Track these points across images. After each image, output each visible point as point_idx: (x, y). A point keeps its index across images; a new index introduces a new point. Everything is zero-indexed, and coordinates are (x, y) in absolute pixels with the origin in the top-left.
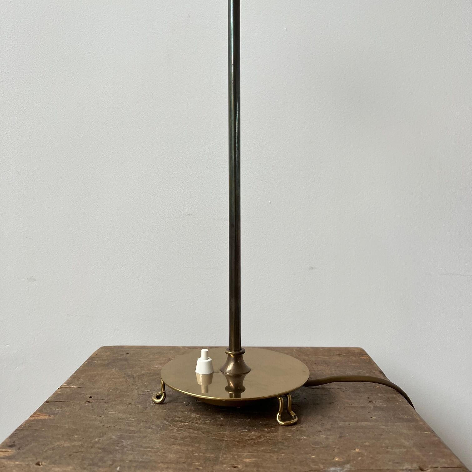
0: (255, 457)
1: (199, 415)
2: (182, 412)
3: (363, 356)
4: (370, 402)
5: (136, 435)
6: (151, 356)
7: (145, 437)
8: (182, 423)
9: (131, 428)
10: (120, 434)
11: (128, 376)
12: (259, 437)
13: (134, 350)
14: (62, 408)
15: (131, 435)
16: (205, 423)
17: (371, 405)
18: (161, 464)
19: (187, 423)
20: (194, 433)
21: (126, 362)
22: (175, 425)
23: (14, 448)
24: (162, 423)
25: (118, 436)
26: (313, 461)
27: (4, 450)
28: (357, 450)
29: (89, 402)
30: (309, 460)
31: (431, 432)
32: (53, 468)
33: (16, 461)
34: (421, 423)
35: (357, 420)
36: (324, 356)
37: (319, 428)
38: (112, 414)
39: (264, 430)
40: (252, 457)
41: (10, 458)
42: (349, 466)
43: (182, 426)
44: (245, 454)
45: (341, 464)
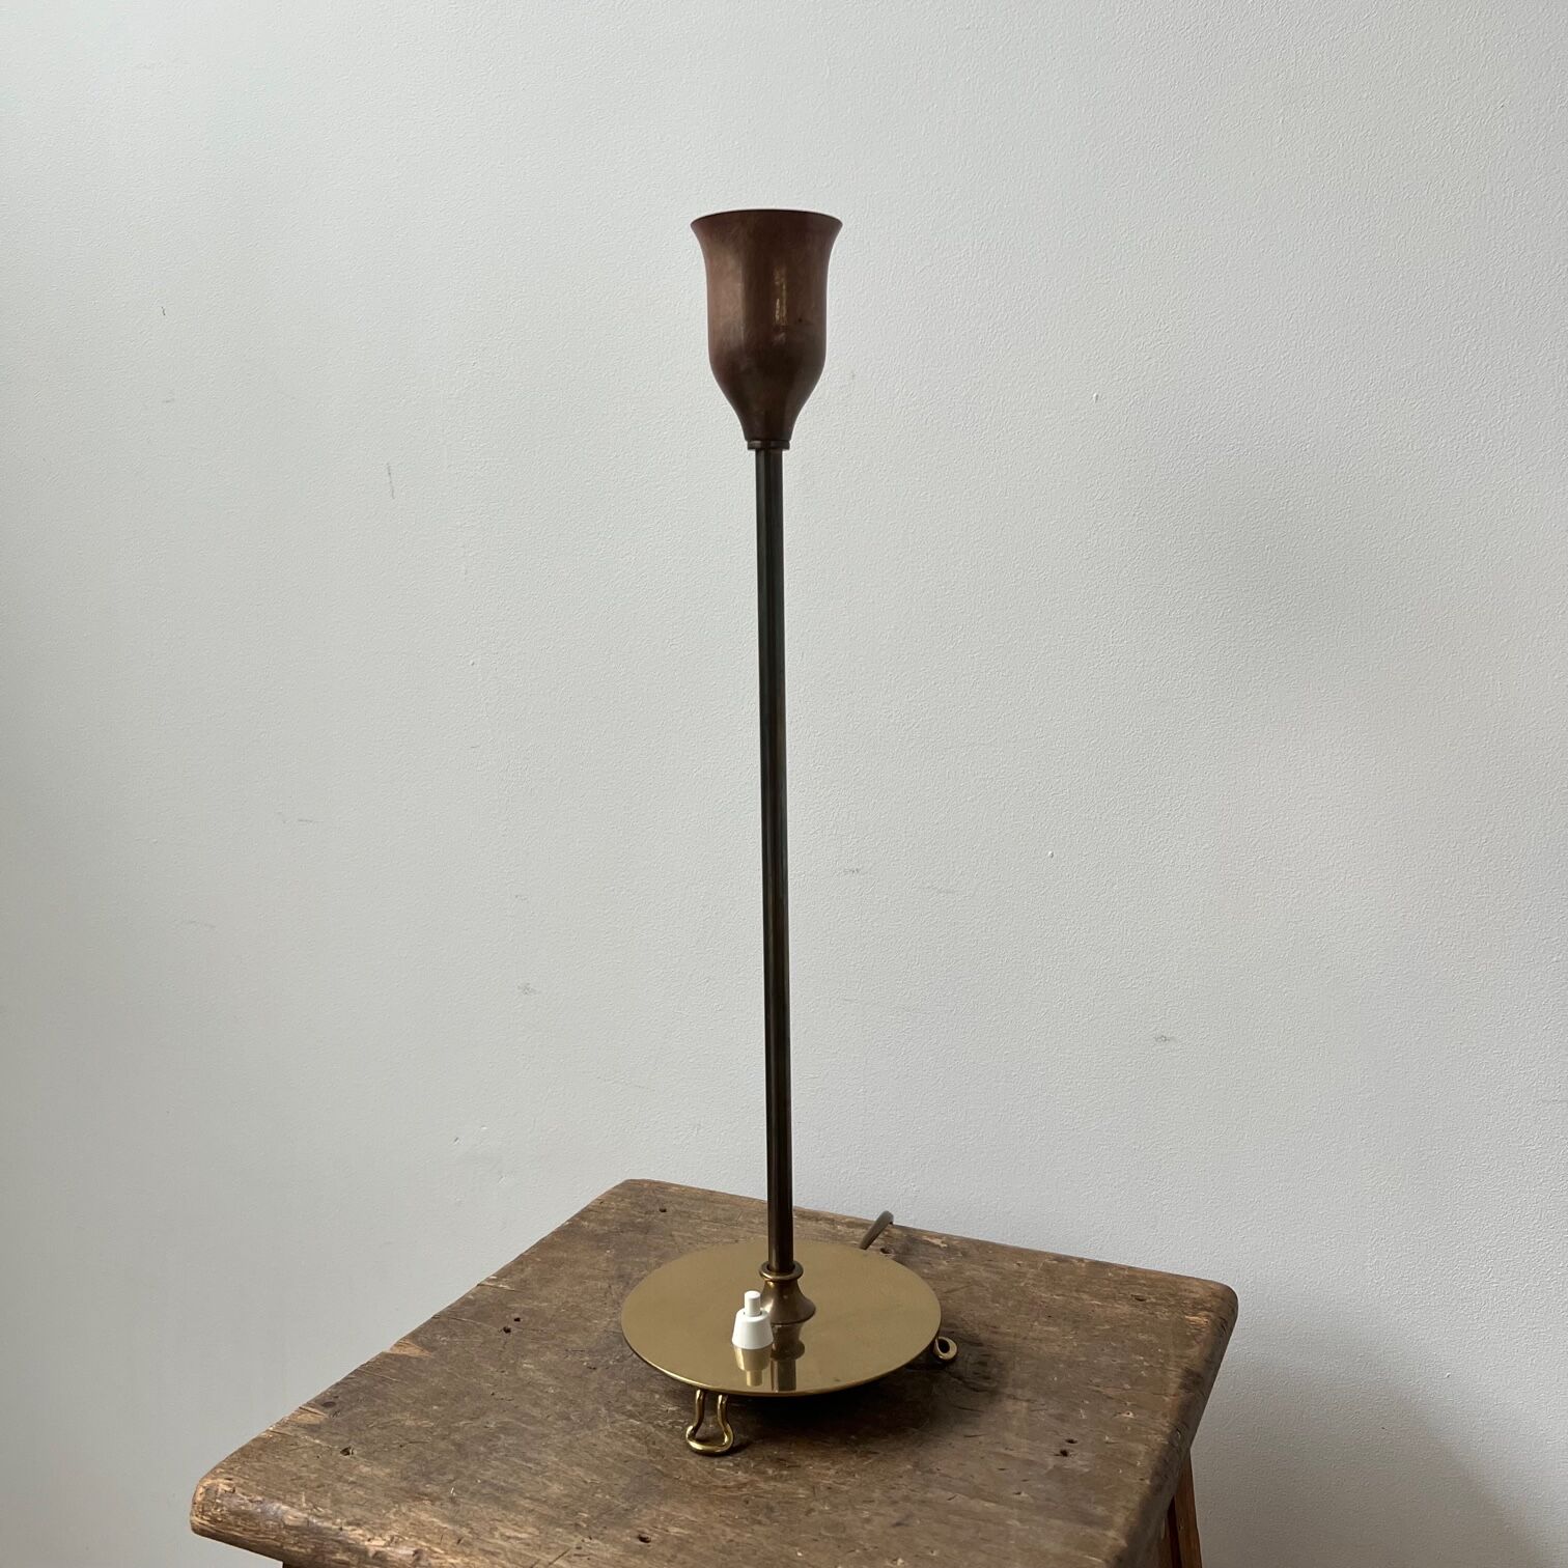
0: (695, 1526)
1: (674, 1409)
3: (1195, 1316)
4: (1063, 1453)
5: (532, 1428)
6: (704, 1227)
7: (544, 1436)
8: (631, 1420)
9: (535, 1412)
10: (507, 1420)
12: (741, 1486)
13: (683, 1203)
14: (453, 1335)
15: (524, 1426)
17: (1053, 1462)
18: (527, 1501)
19: (638, 1423)
20: (633, 1448)
21: (640, 1237)
22: (613, 1422)
23: (329, 1410)
24: (596, 1410)
25: (501, 1423)
27: (313, 1410)
29: (507, 1331)
30: (784, 1560)
31: (1107, 1561)
32: (361, 1466)
33: (318, 1438)
34: (1111, 1533)
35: (977, 1493)
36: (1096, 1295)
37: (877, 1494)
38: (527, 1370)
39: (765, 1473)
40: (690, 1525)
41: (312, 1429)
43: (623, 1428)
44: (684, 1516)
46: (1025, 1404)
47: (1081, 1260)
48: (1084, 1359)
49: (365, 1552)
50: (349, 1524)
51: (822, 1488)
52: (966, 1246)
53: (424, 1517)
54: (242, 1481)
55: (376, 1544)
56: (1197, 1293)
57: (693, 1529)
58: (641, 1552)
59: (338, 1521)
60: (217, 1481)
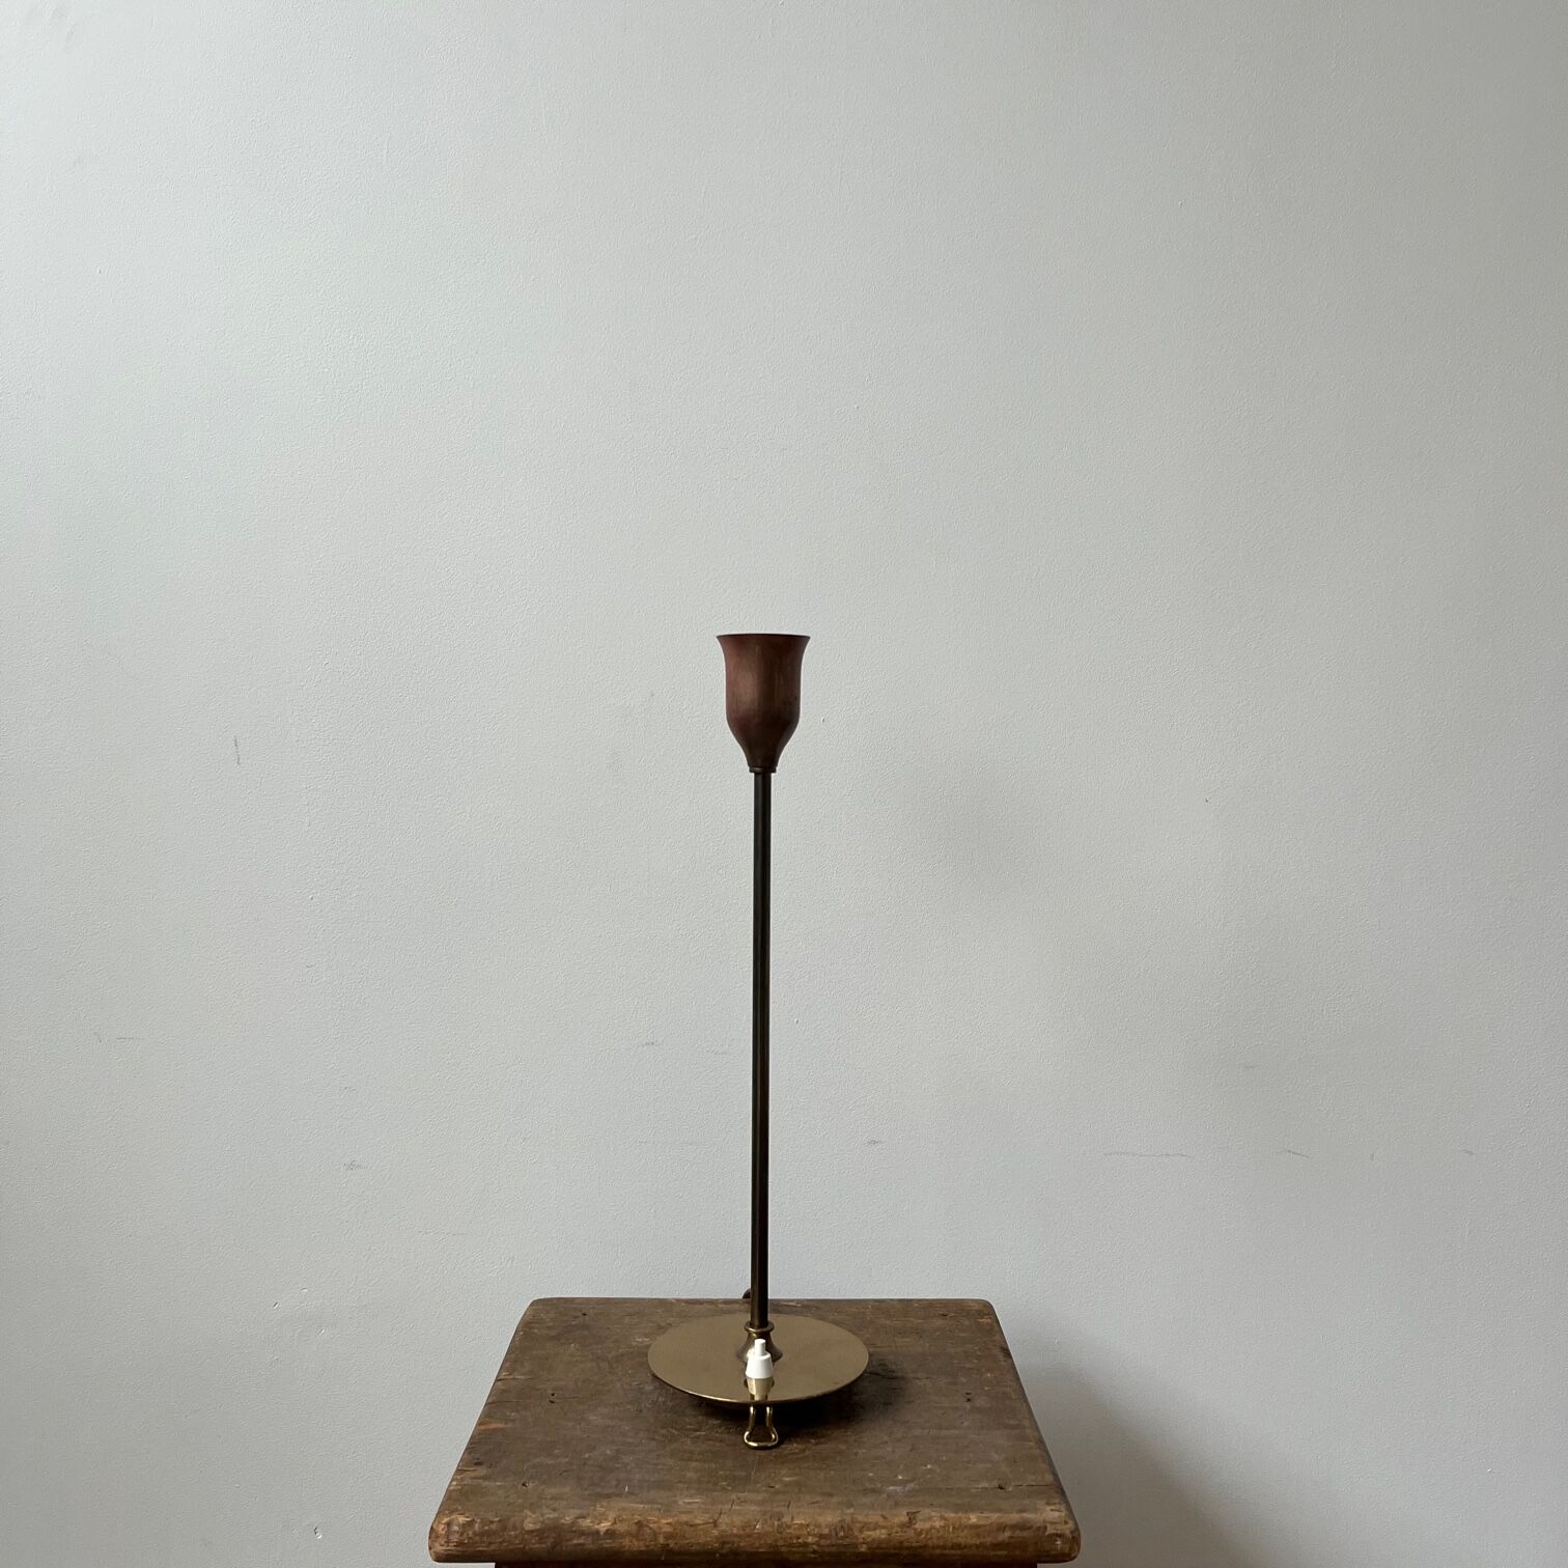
0: (796, 1475)
3: (983, 1319)
4: (969, 1400)
5: (637, 1448)
6: (627, 1320)
8: (697, 1433)
9: (630, 1440)
10: (615, 1448)
11: (598, 1358)
12: (804, 1451)
13: (593, 1308)
14: (518, 1411)
15: (630, 1448)
17: (968, 1406)
18: (679, 1484)
19: (704, 1433)
21: (586, 1333)
22: (687, 1436)
23: (484, 1467)
24: (669, 1432)
25: (613, 1450)
26: (871, 1480)
27: (470, 1469)
28: (929, 1466)
29: (552, 1402)
30: (865, 1478)
31: (1034, 1444)
32: (546, 1490)
33: (496, 1482)
34: (1026, 1431)
35: (941, 1427)
36: (917, 1317)
37: (886, 1438)
38: (595, 1420)
39: (811, 1443)
40: (793, 1475)
41: (485, 1478)
42: (912, 1485)
43: (698, 1437)
44: (784, 1472)
45: (903, 1483)
46: (926, 1381)
47: (894, 1300)
48: (938, 1352)
49: (598, 1532)
50: (577, 1518)
52: (813, 1304)
53: (623, 1505)
55: (604, 1526)
56: (972, 1307)
58: (778, 1492)
59: (567, 1518)
60: (453, 1517)
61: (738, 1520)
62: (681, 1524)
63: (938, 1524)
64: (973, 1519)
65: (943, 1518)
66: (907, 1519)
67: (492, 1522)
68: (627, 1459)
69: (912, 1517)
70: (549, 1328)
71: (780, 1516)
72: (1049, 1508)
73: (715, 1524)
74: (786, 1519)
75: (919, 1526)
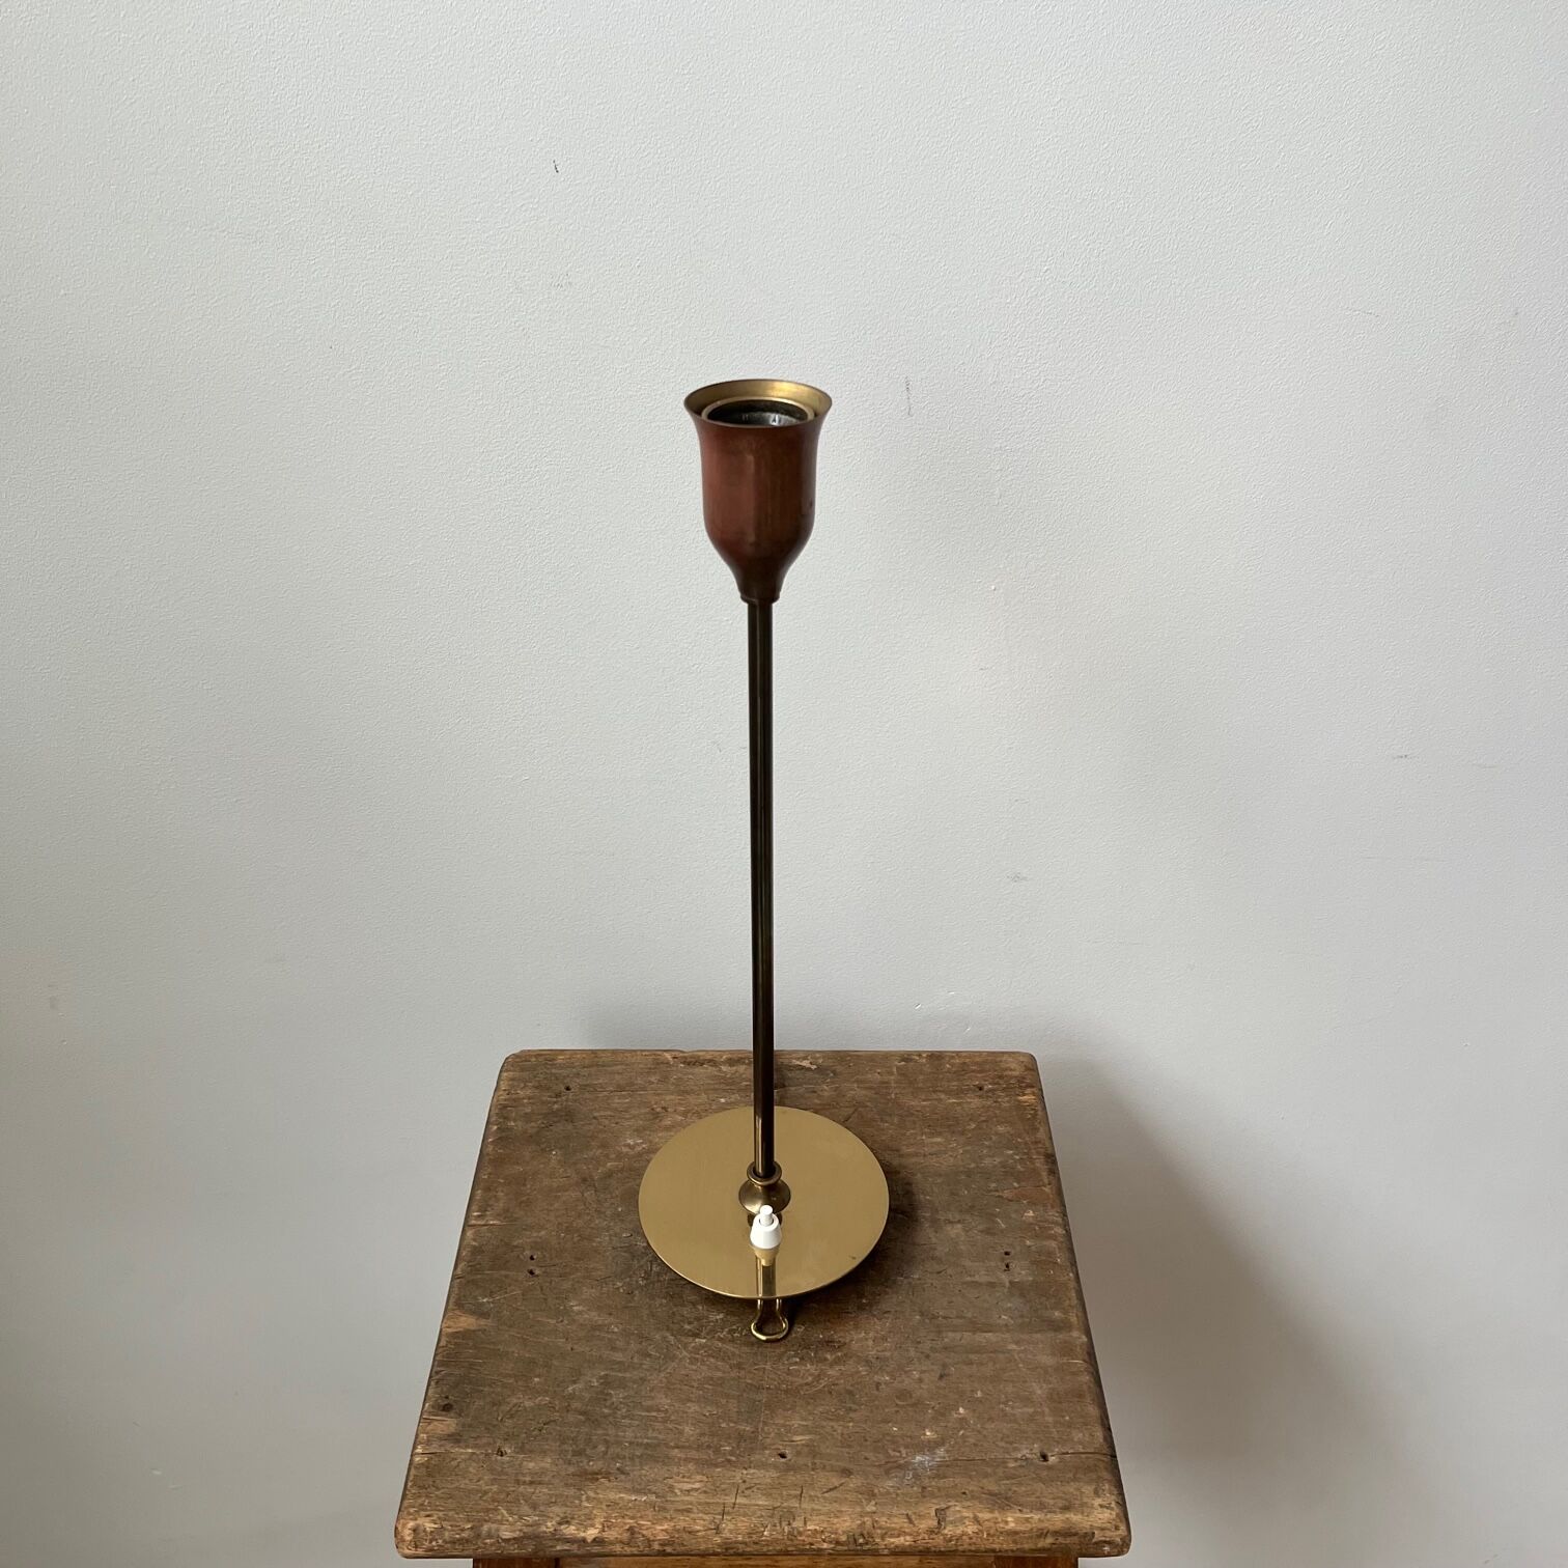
0: (810, 1429)
1: (721, 1316)
2: (694, 1304)
3: (1024, 1095)
4: (1007, 1267)
5: (628, 1375)
6: (616, 1100)
7: (643, 1380)
8: (697, 1340)
9: (618, 1356)
10: (603, 1373)
11: (583, 1180)
12: (818, 1378)
14: (491, 1294)
15: (620, 1375)
16: (733, 1341)
17: (1006, 1278)
18: (676, 1450)
19: (704, 1341)
20: (717, 1369)
21: (570, 1126)
22: (685, 1347)
23: (453, 1414)
24: (664, 1338)
25: (601, 1378)
27: (435, 1417)
28: (961, 1412)
29: (531, 1274)
30: (888, 1438)
31: (1084, 1361)
32: (525, 1463)
33: (467, 1447)
34: (1075, 1334)
35: (975, 1327)
36: (949, 1093)
37: (912, 1353)
38: (580, 1313)
39: (826, 1359)
40: (806, 1430)
41: (455, 1438)
42: (941, 1452)
43: (696, 1350)
44: (796, 1423)
45: (931, 1447)
46: (959, 1226)
47: (919, 1054)
48: (973, 1165)
49: (584, 1540)
50: (560, 1524)
51: (873, 1361)
52: (830, 1063)
53: (613, 1496)
54: (441, 1514)
55: (591, 1533)
56: (1014, 1070)
57: (810, 1434)
58: (789, 1468)
59: (549, 1524)
60: (420, 1521)
61: (743, 1524)
62: (678, 1531)
63: (971, 1529)
64: (1011, 1520)
65: (976, 1520)
66: (935, 1523)
67: (463, 1530)
68: (617, 1395)
69: (941, 1515)
70: (528, 1118)
71: (791, 1515)
72: (1098, 1502)
73: (718, 1530)
74: (798, 1524)
75: (948, 1531)
